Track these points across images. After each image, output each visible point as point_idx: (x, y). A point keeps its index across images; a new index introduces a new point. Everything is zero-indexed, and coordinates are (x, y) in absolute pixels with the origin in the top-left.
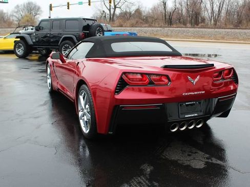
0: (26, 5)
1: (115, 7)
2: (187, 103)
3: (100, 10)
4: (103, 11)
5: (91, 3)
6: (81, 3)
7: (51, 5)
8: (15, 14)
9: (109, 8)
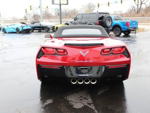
0: (88, 4)
1: (142, 3)
2: (81, 67)
3: (131, 6)
4: (133, 7)
5: (122, 2)
6: (116, 2)
7: (99, 4)
8: (81, 10)
9: (137, 4)
